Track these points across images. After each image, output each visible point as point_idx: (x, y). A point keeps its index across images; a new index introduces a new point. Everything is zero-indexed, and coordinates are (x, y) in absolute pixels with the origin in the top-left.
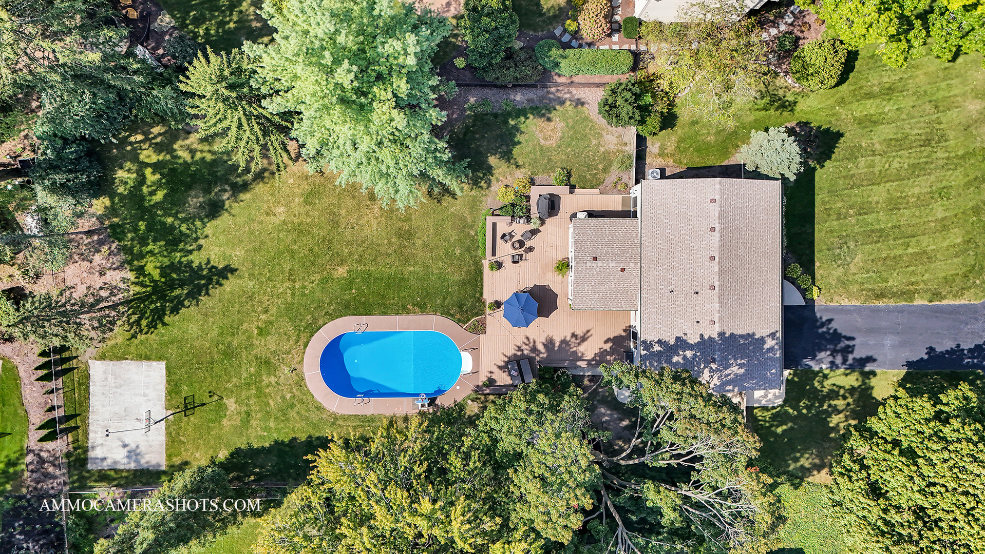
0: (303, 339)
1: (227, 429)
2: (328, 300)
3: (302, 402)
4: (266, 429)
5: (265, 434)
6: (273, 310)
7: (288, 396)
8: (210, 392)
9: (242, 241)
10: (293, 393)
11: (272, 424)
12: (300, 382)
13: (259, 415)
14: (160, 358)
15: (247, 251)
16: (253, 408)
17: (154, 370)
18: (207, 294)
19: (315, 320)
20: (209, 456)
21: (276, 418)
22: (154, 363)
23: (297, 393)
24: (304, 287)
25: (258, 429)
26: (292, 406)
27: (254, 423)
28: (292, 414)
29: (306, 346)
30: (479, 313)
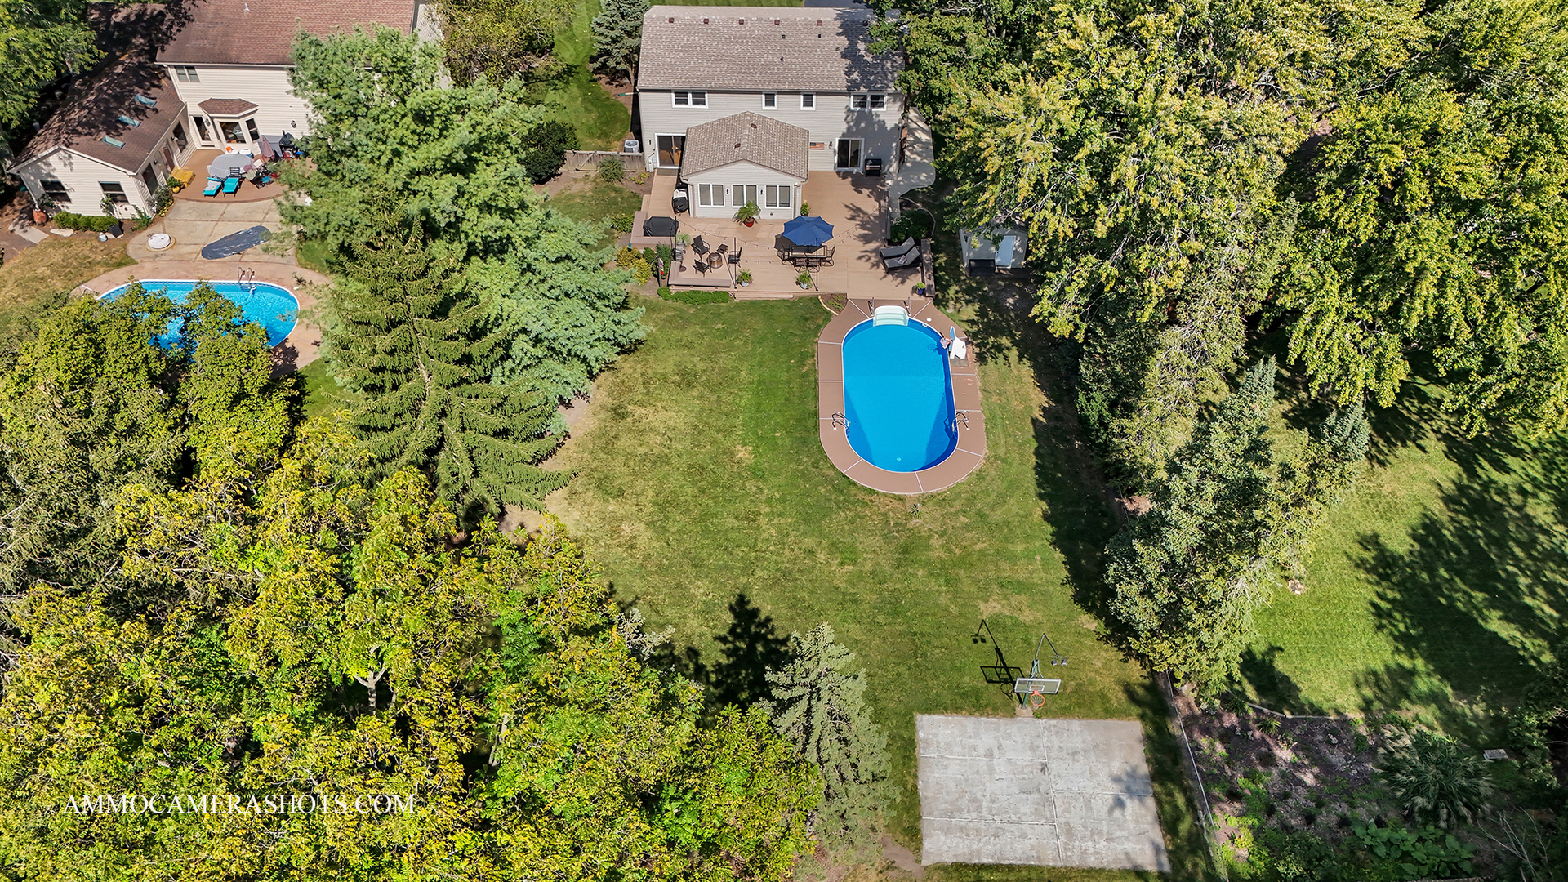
0: (861, 495)
1: (1038, 615)
2: (793, 466)
3: (971, 501)
4: (1029, 557)
5: (1038, 558)
6: (809, 542)
7: (964, 520)
8: (975, 641)
9: (679, 585)
10: (957, 512)
11: (1020, 547)
12: (941, 501)
13: (1005, 566)
14: (911, 725)
15: (697, 577)
16: (992, 574)
17: (936, 735)
18: (784, 642)
19: (827, 480)
20: (1097, 644)
21: (1006, 539)
22: (921, 734)
23: (958, 505)
24: (769, 500)
25: (1030, 567)
26: (981, 515)
27: (1021, 575)
28: (997, 516)
29: (871, 492)
30: (815, 300)
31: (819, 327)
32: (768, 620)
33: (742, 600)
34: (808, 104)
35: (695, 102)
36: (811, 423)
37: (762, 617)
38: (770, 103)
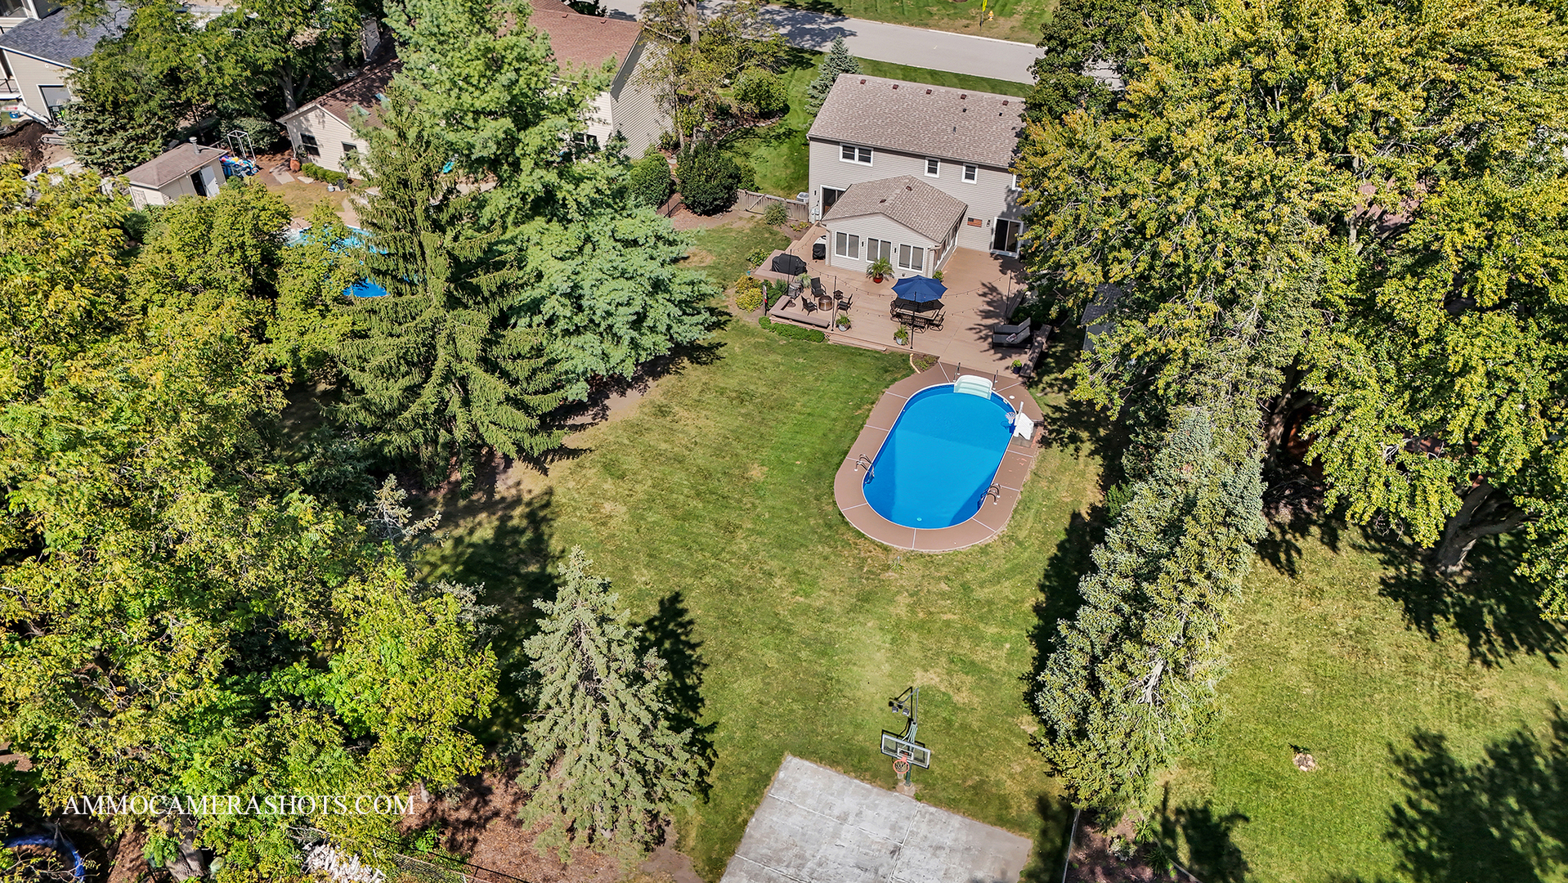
0: (849, 536)
1: (976, 700)
2: (796, 492)
3: (960, 572)
4: (998, 642)
5: (1008, 646)
6: (774, 565)
7: (944, 586)
8: (891, 704)
9: (626, 568)
10: (940, 578)
11: (992, 630)
12: (929, 561)
13: (966, 643)
14: (775, 760)
15: (647, 566)
16: (947, 647)
17: (798, 780)
18: (693, 647)
19: (822, 514)
20: (1026, 748)
21: (981, 618)
22: (781, 775)
23: (944, 571)
24: (757, 519)
25: (993, 653)
26: (966, 587)
27: (980, 656)
28: (982, 594)
29: (860, 535)
30: (904, 358)
31: (895, 380)
32: (691, 622)
33: (676, 598)
34: (970, 176)
35: (861, 159)
36: (836, 460)
37: (687, 618)
38: (932, 170)
